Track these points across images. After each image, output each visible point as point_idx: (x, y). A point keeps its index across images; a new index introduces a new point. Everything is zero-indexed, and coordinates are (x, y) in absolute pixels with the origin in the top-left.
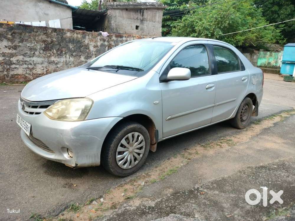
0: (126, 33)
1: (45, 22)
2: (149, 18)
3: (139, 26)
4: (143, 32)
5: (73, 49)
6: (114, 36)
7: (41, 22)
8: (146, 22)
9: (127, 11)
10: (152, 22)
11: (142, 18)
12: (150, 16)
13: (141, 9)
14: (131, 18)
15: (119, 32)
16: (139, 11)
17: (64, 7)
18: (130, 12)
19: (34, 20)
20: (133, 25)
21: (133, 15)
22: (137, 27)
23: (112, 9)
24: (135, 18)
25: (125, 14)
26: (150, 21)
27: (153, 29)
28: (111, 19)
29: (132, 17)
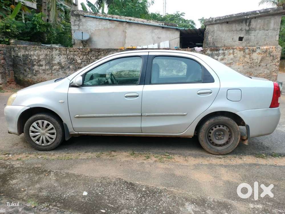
0: (225, 45)
1: (157, 44)
2: (258, 26)
3: (243, 37)
4: (248, 43)
5: (166, 64)
6: (209, 50)
7: (155, 44)
8: (253, 32)
9: (227, 24)
10: (263, 31)
11: (247, 28)
12: (260, 25)
13: (247, 19)
14: (233, 30)
15: (216, 46)
16: (244, 22)
17: (174, 30)
18: (232, 25)
19: (150, 43)
20: (235, 37)
21: (235, 27)
22: (241, 39)
23: (209, 25)
24: (238, 30)
25: (225, 27)
26: (260, 30)
27: (266, 38)
28: (208, 34)
29: (234, 28)
